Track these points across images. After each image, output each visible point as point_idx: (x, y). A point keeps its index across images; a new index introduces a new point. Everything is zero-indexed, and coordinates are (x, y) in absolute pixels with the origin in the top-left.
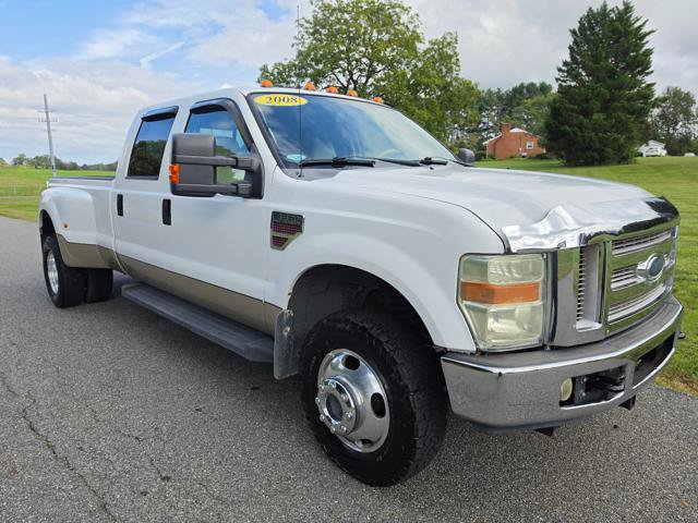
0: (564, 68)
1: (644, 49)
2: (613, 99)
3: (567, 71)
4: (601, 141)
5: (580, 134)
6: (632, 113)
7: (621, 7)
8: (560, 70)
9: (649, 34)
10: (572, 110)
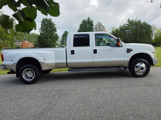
0: (41, 29)
1: (55, 27)
2: (51, 36)
3: (41, 30)
4: (50, 44)
5: (46, 43)
6: (55, 39)
7: (50, 19)
8: (40, 29)
9: (55, 24)
10: (44, 38)
